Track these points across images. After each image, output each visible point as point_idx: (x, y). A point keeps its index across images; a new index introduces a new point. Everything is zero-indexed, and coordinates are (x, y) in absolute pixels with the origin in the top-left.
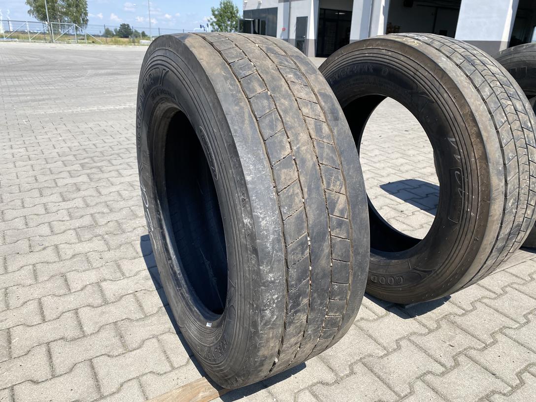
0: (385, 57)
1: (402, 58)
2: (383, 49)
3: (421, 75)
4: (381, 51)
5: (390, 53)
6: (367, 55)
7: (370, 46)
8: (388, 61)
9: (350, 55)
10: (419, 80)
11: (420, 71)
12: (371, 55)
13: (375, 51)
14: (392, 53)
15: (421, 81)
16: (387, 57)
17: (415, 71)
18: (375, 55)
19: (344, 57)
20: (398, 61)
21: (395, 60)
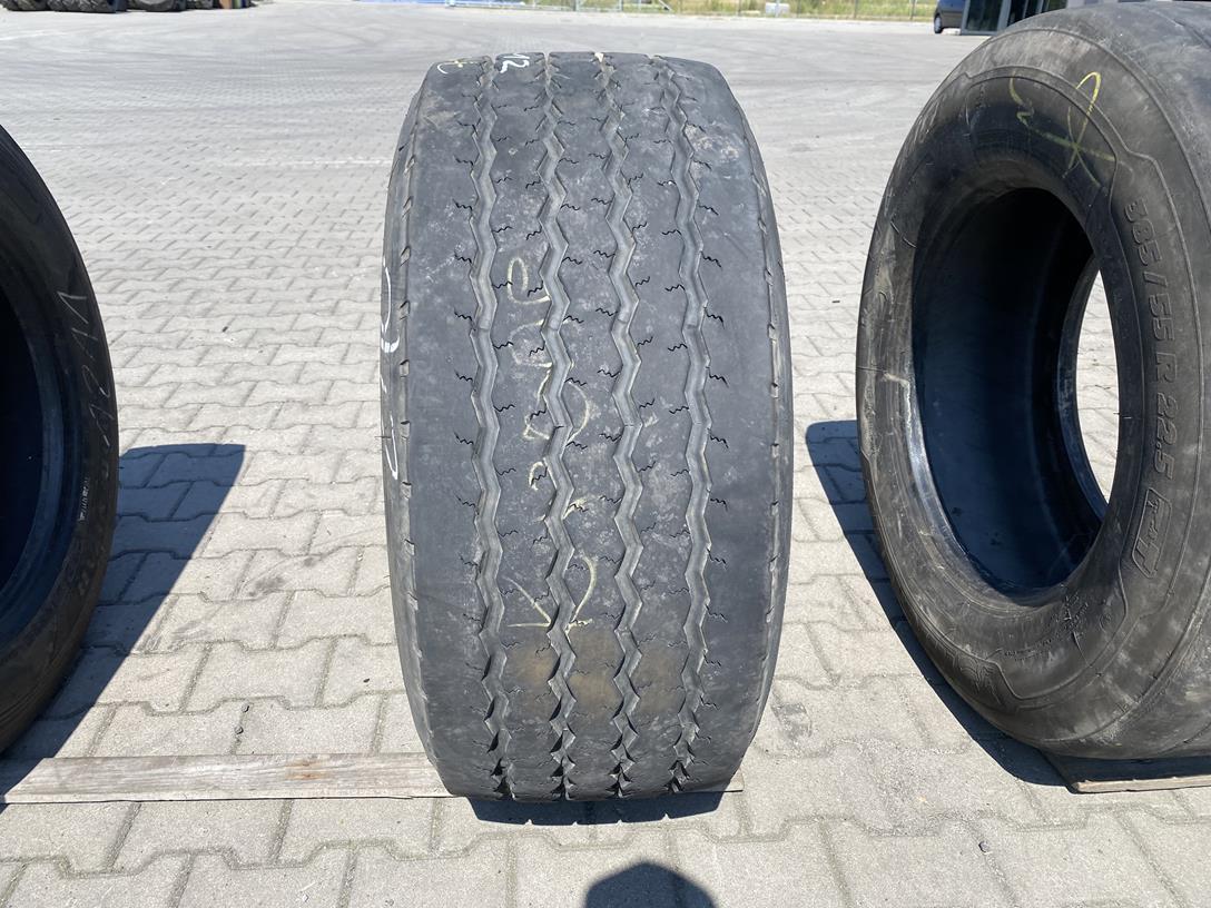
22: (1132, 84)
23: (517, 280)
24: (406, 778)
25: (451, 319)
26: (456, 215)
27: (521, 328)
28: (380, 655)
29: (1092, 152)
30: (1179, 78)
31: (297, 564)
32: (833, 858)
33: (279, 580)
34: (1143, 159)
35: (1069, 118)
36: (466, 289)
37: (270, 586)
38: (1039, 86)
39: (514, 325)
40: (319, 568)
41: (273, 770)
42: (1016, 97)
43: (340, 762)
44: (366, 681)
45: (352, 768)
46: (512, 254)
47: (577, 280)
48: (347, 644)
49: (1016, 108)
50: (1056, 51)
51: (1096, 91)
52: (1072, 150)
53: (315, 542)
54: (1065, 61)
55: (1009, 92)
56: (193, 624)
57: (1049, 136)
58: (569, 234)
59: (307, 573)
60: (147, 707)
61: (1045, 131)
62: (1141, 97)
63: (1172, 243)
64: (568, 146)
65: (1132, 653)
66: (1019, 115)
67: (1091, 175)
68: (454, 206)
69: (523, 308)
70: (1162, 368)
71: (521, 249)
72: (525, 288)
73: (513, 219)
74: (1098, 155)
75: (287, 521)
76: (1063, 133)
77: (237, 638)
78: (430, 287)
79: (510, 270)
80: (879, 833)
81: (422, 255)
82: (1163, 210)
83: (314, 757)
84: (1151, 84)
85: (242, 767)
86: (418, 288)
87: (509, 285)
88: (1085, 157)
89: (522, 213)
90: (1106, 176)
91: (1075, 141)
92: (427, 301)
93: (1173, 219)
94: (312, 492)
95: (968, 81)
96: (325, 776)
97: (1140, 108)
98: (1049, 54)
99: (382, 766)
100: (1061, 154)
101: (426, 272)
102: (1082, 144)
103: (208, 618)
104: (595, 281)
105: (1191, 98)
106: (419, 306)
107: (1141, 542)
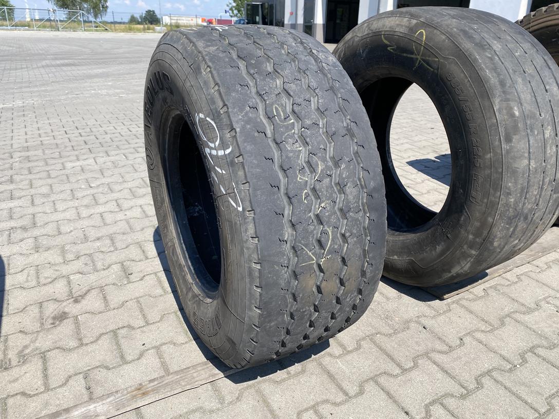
22: (438, 33)
23: (278, 115)
24: (194, 378)
25: (256, 134)
26: (242, 89)
27: (286, 134)
28: (143, 332)
29: (427, 58)
30: (455, 30)
31: (70, 303)
32: (381, 349)
33: (65, 313)
34: (450, 58)
35: (414, 47)
36: (259, 120)
37: (62, 317)
38: (397, 37)
39: (283, 133)
40: (84, 302)
41: (123, 397)
42: (386, 42)
43: (156, 383)
44: (144, 344)
45: (165, 382)
46: (272, 104)
47: (301, 112)
48: (123, 332)
49: (387, 46)
50: (402, 23)
51: (424, 36)
52: (417, 59)
53: (73, 291)
54: (406, 27)
55: (382, 40)
56: (26, 347)
57: (405, 55)
58: (292, 94)
59: (79, 306)
60: (23, 394)
61: (403, 53)
62: (444, 37)
63: (468, 85)
64: (274, 59)
65: (474, 235)
66: (389, 48)
67: (428, 67)
68: (239, 86)
69: (284, 125)
70: (472, 130)
71: (276, 101)
72: (283, 117)
73: (267, 89)
74: (430, 59)
75: (50, 285)
76: (412, 53)
77: (58, 346)
78: (243, 121)
79: (274, 110)
80: (390, 335)
81: (234, 108)
82: (462, 75)
83: (140, 384)
84: (446, 32)
85: (104, 402)
86: (237, 122)
87: (276, 117)
88: (424, 60)
89: (270, 87)
90: (435, 66)
91: (419, 55)
92: (243, 128)
93: (467, 78)
94: (57, 269)
95: (358, 38)
96: (153, 390)
97: (444, 41)
98: (398, 25)
99: (178, 377)
100: (412, 61)
101: (239, 115)
102: (422, 56)
103: (33, 341)
104: (308, 112)
105: (462, 36)
106: (241, 130)
107: (473, 193)
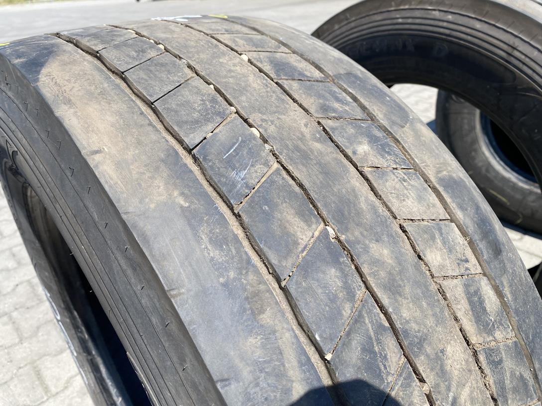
0: (441, 24)
1: (478, 25)
2: (434, 10)
3: (523, 57)
4: (430, 14)
5: (450, 17)
6: (400, 20)
7: (405, 5)
8: (447, 32)
9: (364, 21)
10: (520, 65)
11: (519, 49)
12: (410, 21)
13: (417, 14)
14: (454, 16)
15: (525, 69)
16: (445, 24)
17: (509, 50)
18: (418, 21)
19: (353, 25)
20: (468, 31)
21: (464, 29)
